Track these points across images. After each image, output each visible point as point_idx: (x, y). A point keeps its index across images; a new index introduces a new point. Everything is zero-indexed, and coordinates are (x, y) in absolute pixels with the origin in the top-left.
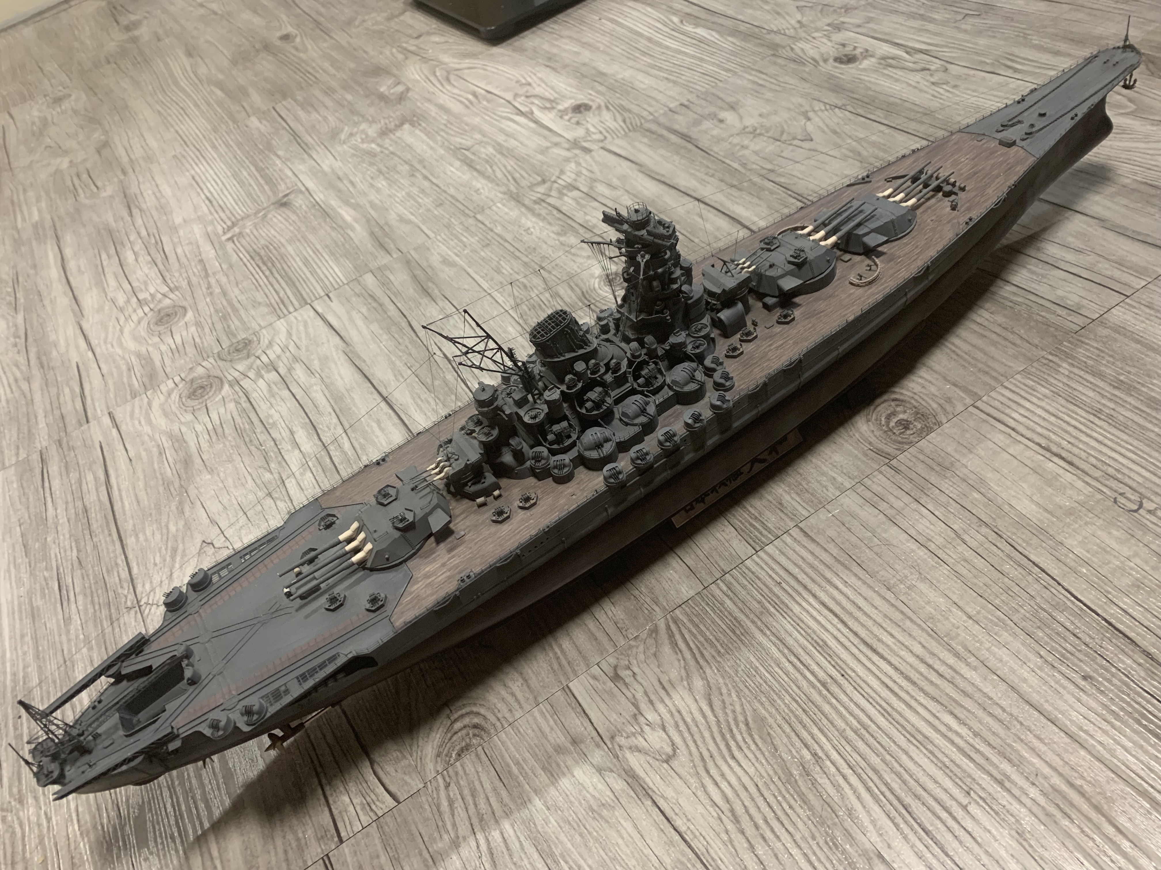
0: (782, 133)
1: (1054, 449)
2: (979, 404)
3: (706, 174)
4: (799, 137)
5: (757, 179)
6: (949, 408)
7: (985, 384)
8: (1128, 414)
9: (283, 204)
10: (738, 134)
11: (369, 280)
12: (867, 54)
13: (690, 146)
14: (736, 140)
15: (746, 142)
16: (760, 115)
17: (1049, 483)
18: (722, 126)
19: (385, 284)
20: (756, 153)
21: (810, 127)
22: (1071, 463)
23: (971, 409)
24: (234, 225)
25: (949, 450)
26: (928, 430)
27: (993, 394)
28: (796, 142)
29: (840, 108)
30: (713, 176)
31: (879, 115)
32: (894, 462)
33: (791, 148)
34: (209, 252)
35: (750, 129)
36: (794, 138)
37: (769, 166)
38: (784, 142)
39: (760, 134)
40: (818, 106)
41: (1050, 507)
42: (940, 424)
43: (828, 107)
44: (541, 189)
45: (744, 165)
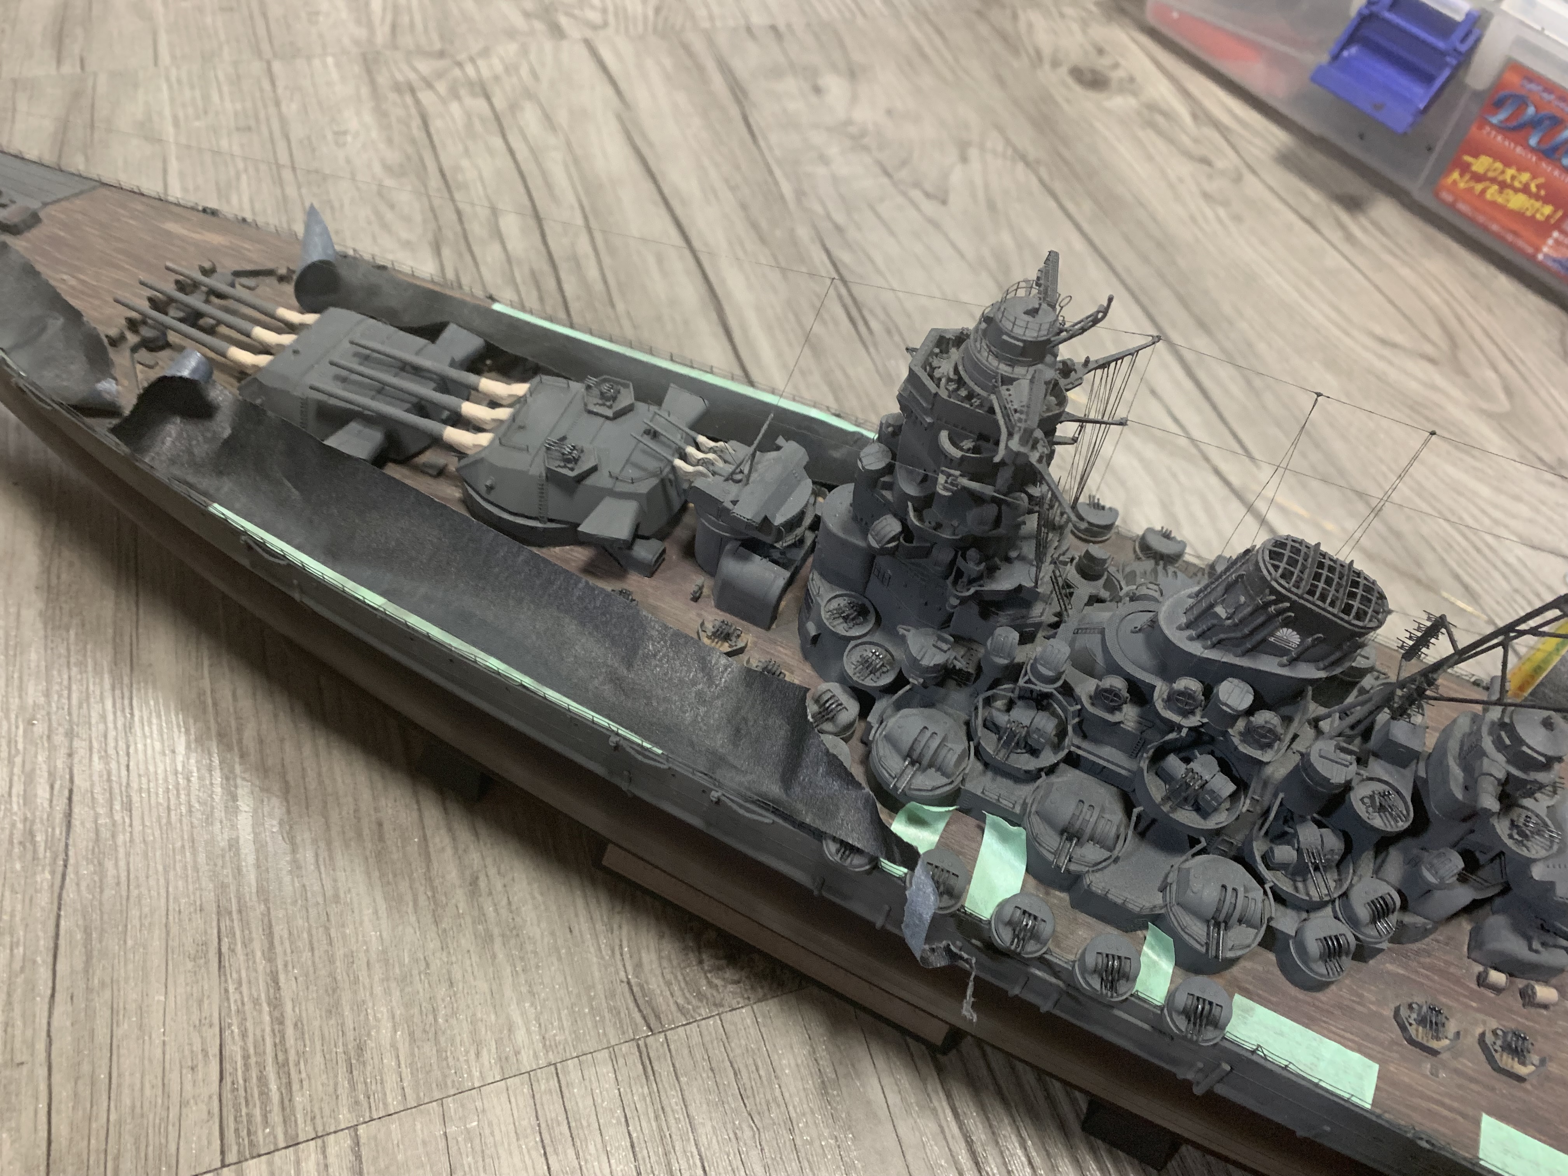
0: (904, 163)
3: (726, 181)
4: (929, 188)
5: (803, 233)
10: (829, 129)
12: (1130, 85)
13: (734, 111)
14: (818, 138)
15: (833, 151)
16: (889, 112)
18: (814, 99)
20: (835, 180)
21: (957, 177)
28: (916, 194)
29: (1027, 164)
30: (733, 189)
31: (1084, 210)
33: (900, 200)
35: (853, 130)
36: (917, 185)
37: (840, 218)
38: (895, 184)
39: (866, 149)
40: (995, 141)
43: (1010, 152)
45: (800, 194)
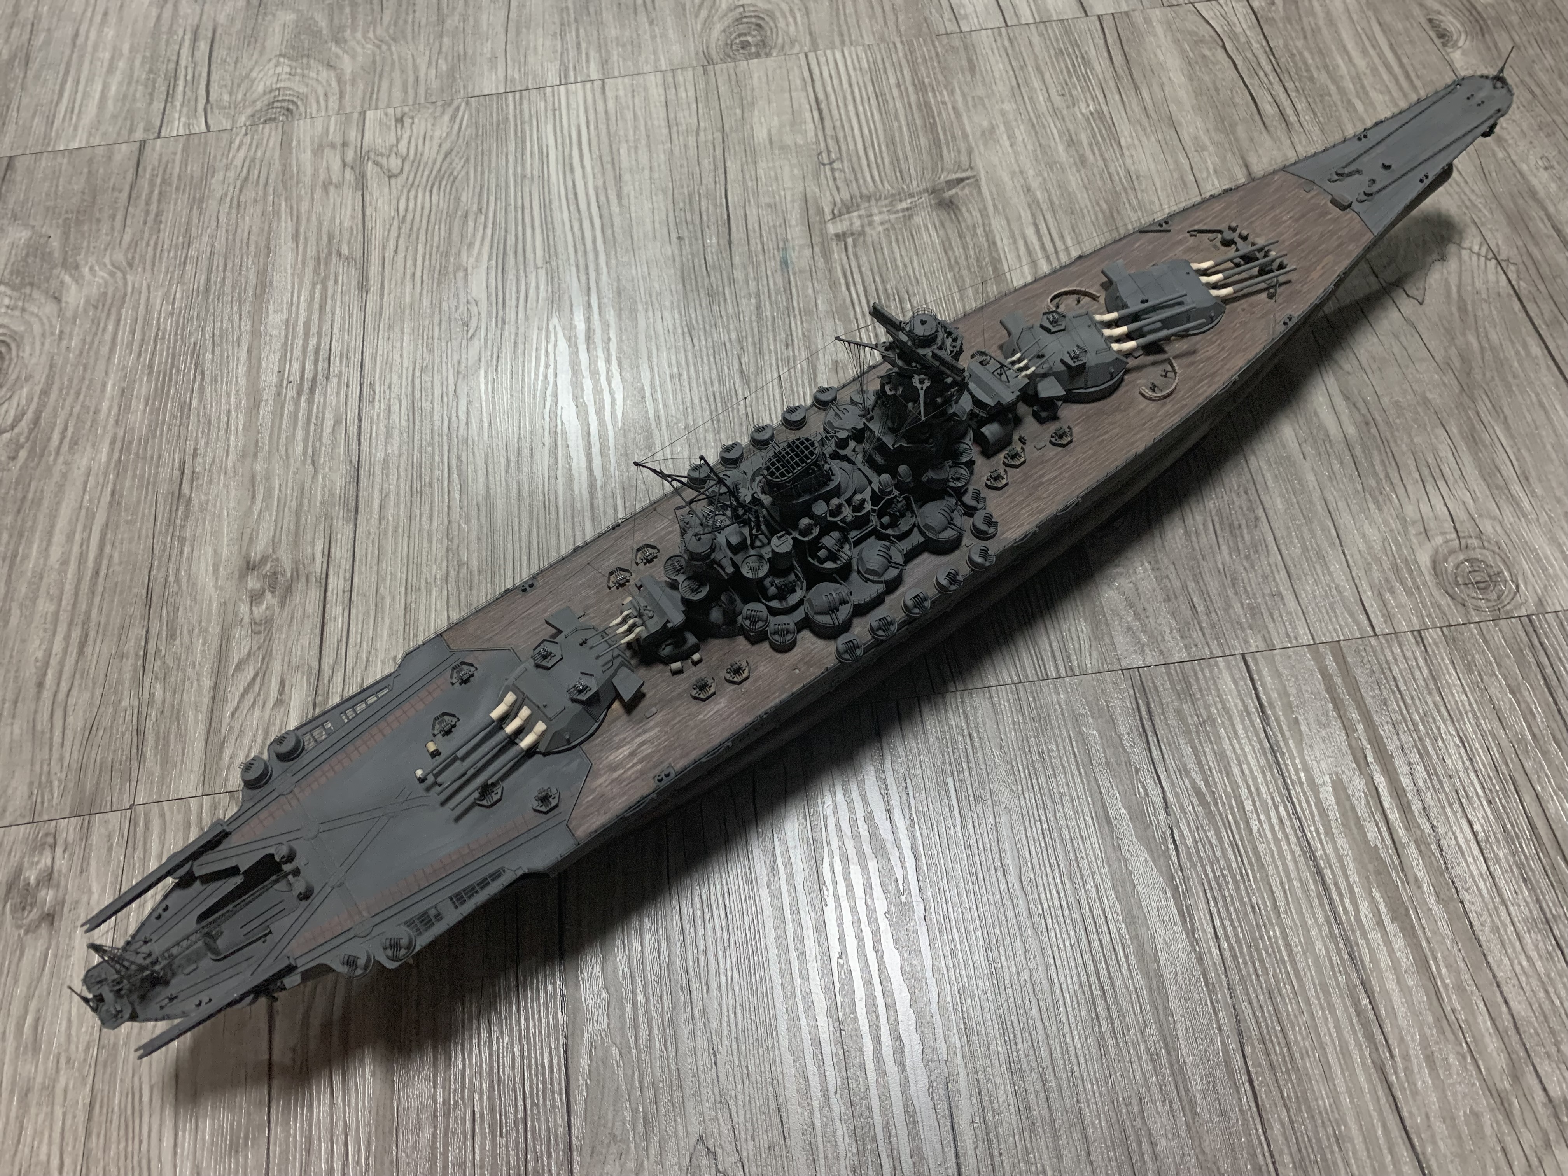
1: (823, 106)
2: (811, 56)
6: (787, 47)
7: (833, 43)
8: (899, 105)
17: (793, 124)
22: (822, 119)
23: (802, 56)
25: (755, 76)
26: (758, 55)
27: (829, 52)
32: (710, 68)
41: (775, 138)
42: (768, 55)
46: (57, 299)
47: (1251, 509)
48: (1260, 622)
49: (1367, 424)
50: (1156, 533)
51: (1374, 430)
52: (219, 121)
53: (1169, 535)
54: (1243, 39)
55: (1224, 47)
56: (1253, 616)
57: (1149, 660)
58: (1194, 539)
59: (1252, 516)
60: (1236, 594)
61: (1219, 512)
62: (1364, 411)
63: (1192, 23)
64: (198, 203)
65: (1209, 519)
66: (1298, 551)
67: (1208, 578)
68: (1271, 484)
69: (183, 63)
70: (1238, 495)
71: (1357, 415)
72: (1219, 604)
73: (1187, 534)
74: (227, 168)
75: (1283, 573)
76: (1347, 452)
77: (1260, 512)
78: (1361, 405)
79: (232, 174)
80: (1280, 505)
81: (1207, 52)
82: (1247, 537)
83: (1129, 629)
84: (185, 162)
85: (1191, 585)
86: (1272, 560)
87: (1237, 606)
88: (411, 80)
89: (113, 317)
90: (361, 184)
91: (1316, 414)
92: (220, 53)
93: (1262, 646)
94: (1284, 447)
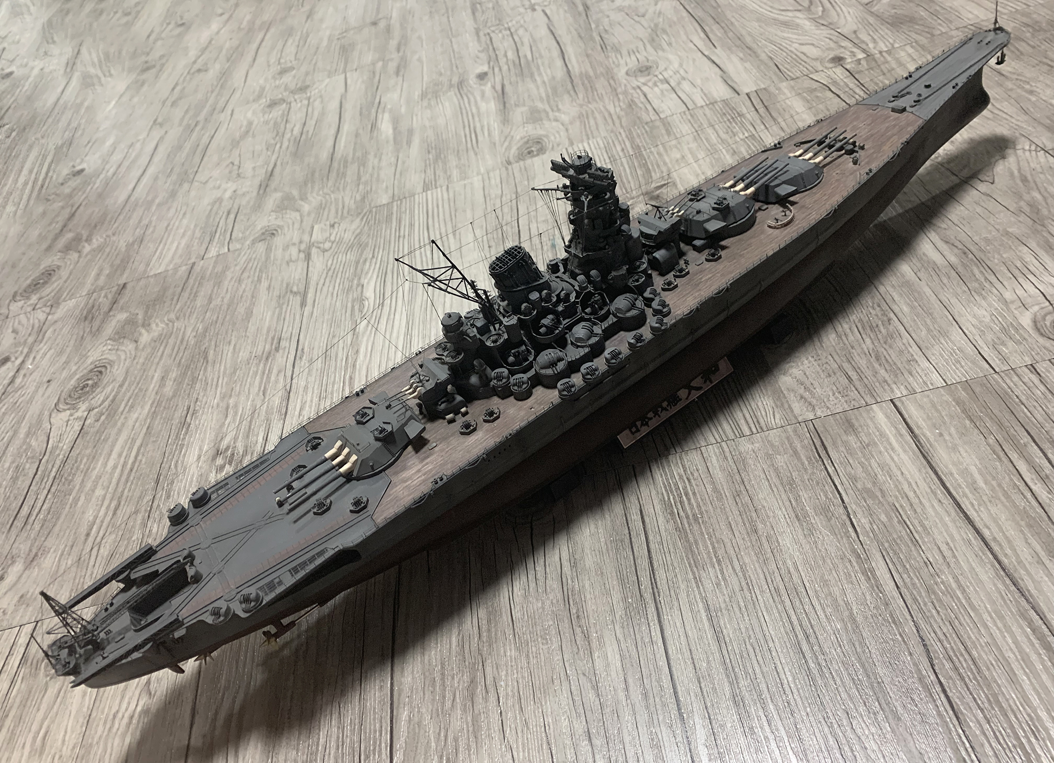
9: (374, 24)
11: (380, 64)
19: (385, 66)
24: (346, 31)
34: (325, 43)
44: (493, 29)
46: (136, 342)
47: (884, 314)
48: (901, 378)
49: (965, 253)
50: (816, 340)
51: (971, 256)
52: (235, 246)
53: (825, 339)
54: (842, 84)
55: (830, 90)
56: (896, 376)
57: (819, 413)
58: (844, 338)
59: (885, 318)
60: (880, 365)
61: (861, 320)
62: (960, 246)
63: (808, 83)
64: (219, 284)
65: (854, 326)
66: (924, 332)
67: (857, 358)
68: (896, 298)
69: (220, 225)
70: (874, 308)
71: (956, 251)
72: (868, 373)
73: (839, 336)
74: (236, 265)
75: (915, 347)
76: (952, 271)
77: (892, 315)
78: (957, 244)
79: (238, 268)
80: (905, 309)
81: (819, 94)
82: (883, 331)
83: (802, 397)
84: (214, 267)
85: (846, 366)
86: (905, 341)
87: (882, 372)
88: (341, 206)
89: (164, 344)
90: (308, 257)
91: (924, 254)
92: (239, 217)
93: (905, 392)
94: (903, 276)
